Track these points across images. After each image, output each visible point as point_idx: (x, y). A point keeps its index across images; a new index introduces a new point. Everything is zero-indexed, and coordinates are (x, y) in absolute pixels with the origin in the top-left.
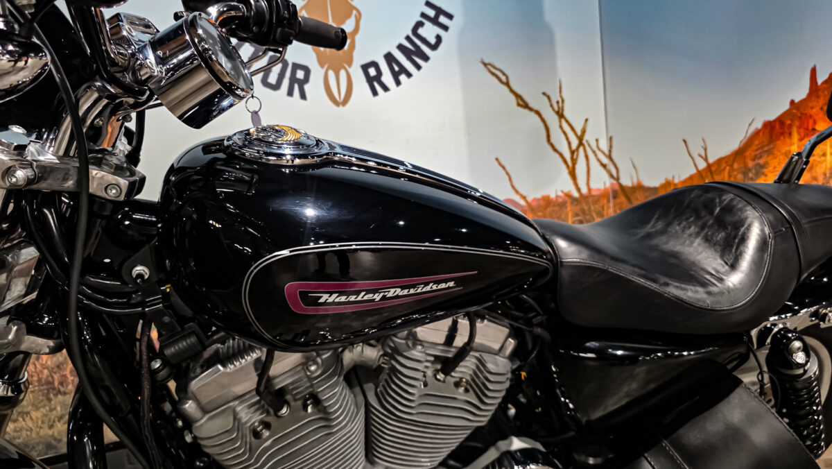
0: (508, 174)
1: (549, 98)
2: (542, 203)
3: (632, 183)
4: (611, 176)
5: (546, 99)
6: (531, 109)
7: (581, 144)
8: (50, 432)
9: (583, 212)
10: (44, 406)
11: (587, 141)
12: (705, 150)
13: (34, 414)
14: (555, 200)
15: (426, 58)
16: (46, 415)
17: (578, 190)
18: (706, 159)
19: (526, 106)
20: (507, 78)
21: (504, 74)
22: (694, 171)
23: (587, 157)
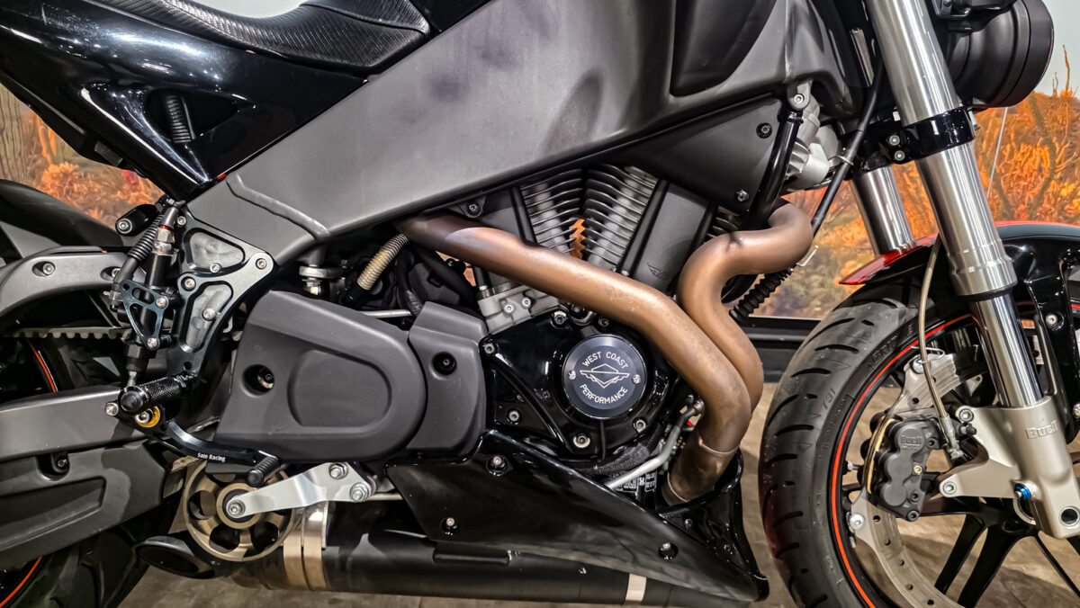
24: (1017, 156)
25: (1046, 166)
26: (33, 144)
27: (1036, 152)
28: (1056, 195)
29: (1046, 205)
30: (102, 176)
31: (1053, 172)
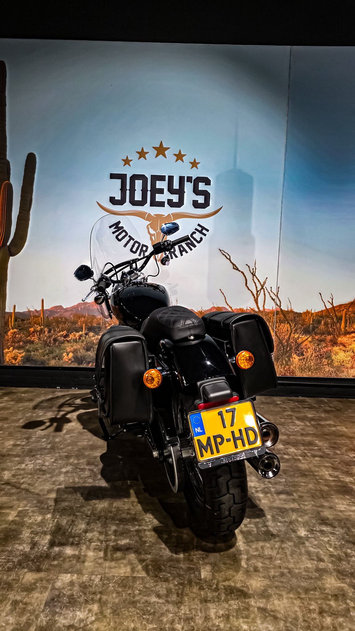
0: (224, 296)
1: (249, 267)
2: (240, 312)
3: (288, 309)
4: (277, 305)
5: (247, 267)
6: (240, 271)
7: (262, 288)
8: (43, 358)
10: (43, 349)
11: (266, 287)
12: (332, 299)
13: (40, 351)
14: (246, 311)
15: (195, 246)
16: (43, 352)
17: (258, 308)
18: (332, 304)
19: (237, 269)
20: (230, 257)
21: (229, 255)
22: (325, 309)
23: (265, 294)
24: (281, 327)
25: (289, 329)
26: (7, 324)
27: (286, 326)
28: (294, 337)
29: (291, 340)
30: (25, 333)
31: (291, 331)
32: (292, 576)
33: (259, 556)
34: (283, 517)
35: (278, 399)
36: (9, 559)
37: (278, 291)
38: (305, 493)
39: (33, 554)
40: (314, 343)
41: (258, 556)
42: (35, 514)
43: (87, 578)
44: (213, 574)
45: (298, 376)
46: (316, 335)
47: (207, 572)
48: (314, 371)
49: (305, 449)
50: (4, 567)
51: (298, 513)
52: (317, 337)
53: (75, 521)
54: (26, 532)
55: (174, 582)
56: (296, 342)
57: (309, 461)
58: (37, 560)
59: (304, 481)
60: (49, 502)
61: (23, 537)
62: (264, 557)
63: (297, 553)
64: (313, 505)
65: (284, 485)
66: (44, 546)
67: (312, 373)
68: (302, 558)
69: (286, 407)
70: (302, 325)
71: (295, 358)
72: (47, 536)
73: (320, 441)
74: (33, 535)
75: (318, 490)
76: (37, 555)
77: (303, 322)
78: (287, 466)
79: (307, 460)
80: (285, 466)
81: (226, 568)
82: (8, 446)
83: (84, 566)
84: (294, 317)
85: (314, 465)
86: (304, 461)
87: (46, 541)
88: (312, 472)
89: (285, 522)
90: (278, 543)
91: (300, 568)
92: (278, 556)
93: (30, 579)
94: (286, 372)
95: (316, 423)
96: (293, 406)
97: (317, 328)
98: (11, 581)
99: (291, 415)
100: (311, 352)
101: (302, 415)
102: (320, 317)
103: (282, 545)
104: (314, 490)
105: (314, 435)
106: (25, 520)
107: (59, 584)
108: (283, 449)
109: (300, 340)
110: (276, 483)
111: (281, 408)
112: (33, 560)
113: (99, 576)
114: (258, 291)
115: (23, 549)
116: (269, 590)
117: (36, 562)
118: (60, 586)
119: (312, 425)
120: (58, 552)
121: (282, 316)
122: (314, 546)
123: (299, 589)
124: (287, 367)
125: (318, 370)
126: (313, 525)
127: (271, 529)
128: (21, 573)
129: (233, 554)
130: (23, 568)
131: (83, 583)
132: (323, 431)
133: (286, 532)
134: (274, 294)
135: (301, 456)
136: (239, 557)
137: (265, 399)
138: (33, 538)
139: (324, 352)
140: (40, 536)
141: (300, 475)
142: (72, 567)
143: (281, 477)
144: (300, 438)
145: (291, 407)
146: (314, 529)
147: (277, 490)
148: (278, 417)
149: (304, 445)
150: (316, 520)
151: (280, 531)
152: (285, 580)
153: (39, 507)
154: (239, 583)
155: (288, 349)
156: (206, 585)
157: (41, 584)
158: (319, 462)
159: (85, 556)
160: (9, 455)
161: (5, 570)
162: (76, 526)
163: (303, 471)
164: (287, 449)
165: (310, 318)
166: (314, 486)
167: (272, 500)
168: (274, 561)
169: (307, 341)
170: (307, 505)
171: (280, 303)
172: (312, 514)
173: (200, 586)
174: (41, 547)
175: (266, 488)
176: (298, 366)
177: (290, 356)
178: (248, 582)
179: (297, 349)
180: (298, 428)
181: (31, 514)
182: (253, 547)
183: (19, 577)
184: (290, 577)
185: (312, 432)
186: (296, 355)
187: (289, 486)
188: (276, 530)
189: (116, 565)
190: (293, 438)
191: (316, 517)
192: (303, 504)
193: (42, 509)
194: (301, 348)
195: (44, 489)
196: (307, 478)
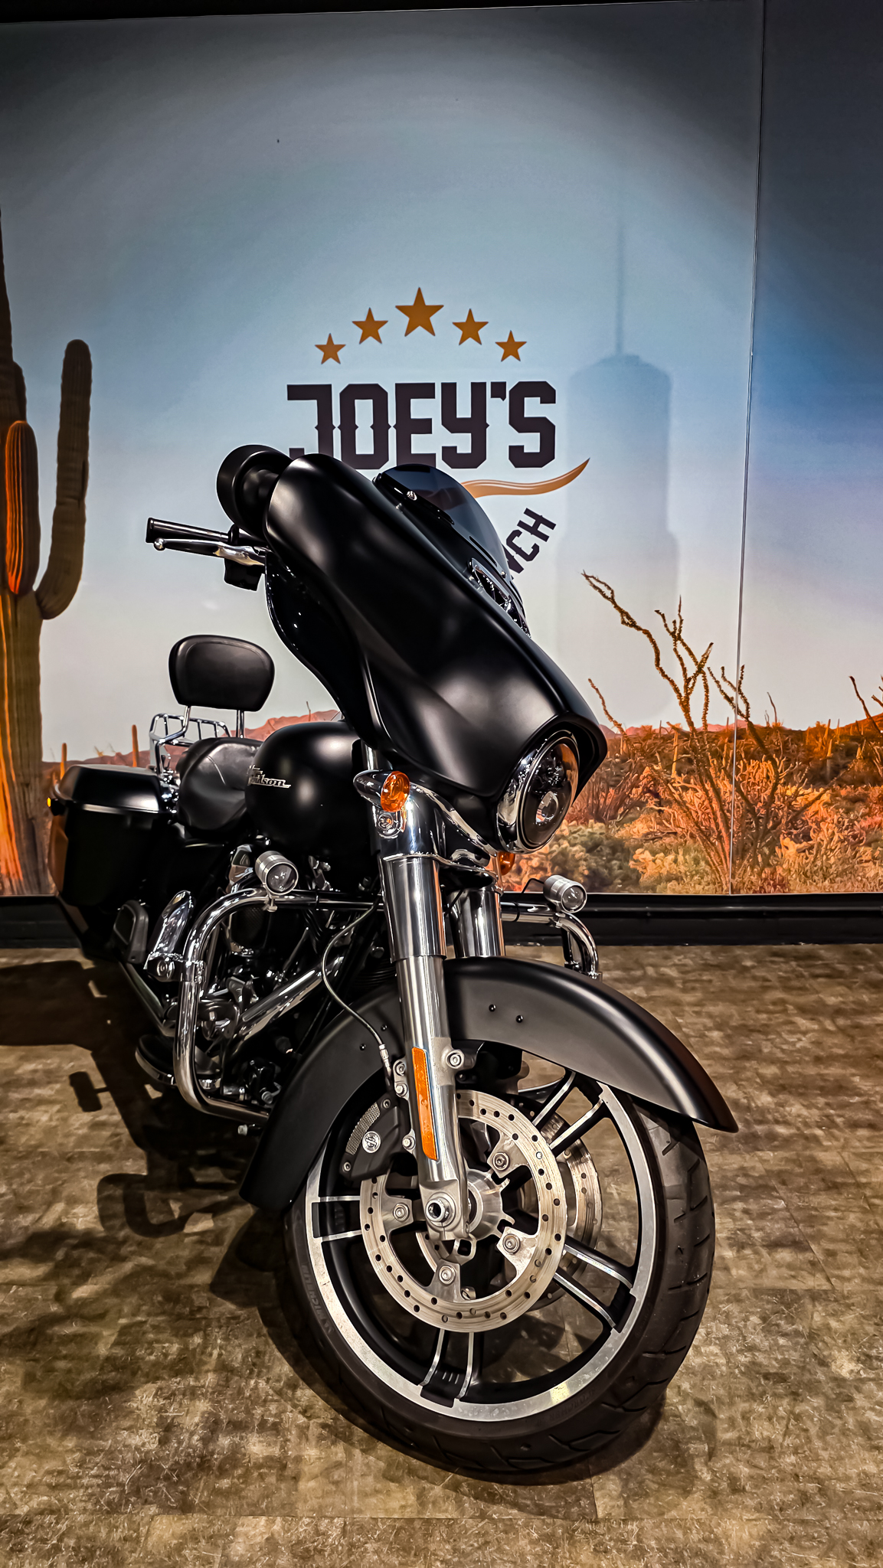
0: (601, 697)
1: (663, 616)
2: (642, 735)
3: (768, 723)
4: (739, 712)
5: (660, 617)
6: (639, 629)
7: (700, 670)
9: (694, 749)
11: (709, 668)
14: (657, 732)
15: (519, 569)
17: (691, 724)
19: (633, 625)
20: (612, 593)
21: (609, 588)
22: (865, 717)
23: (706, 687)
32: (829, 1505)
33: (740, 1443)
34: (791, 1320)
35: (746, 953)
36: (108, 1476)
37: (742, 678)
38: (842, 1241)
39: (165, 1459)
40: (837, 808)
41: (735, 1445)
42: (161, 1337)
43: (309, 1528)
44: (626, 1504)
45: (795, 893)
46: (841, 786)
47: (612, 1498)
48: (838, 879)
49: (828, 1104)
50: (98, 1502)
51: (827, 1305)
52: (843, 792)
53: (265, 1353)
54: (145, 1391)
55: (528, 1534)
56: (790, 806)
57: (842, 1140)
58: (177, 1476)
59: (833, 1203)
60: (194, 1297)
61: (137, 1408)
62: (753, 1445)
63: (836, 1430)
64: (864, 1279)
65: (784, 1219)
66: (192, 1434)
67: (831, 883)
68: (849, 1446)
69: (769, 977)
70: (806, 762)
71: (787, 848)
72: (197, 1403)
73: (864, 1077)
74: (162, 1402)
75: (872, 1232)
76: (177, 1463)
77: (808, 755)
78: (788, 1160)
79: (837, 1139)
80: (781, 1160)
81: (658, 1483)
82: (78, 1129)
83: (296, 1490)
84: (785, 743)
85: (854, 1154)
86: (830, 1141)
87: (197, 1420)
88: (851, 1174)
89: (797, 1333)
90: (785, 1402)
91: (847, 1478)
92: (788, 1441)
93: (167, 1535)
94: (765, 884)
95: (849, 1022)
96: (786, 972)
97: (845, 767)
98: (118, 1545)
99: (783, 1002)
100: (830, 831)
101: (814, 997)
102: (853, 739)
103: (794, 1406)
104: (865, 1232)
105: (847, 1060)
106: (138, 1353)
107: (238, 1549)
108: (773, 1106)
109: (800, 802)
110: (762, 1215)
111: (755, 978)
112: (167, 1478)
113: (338, 1521)
114: (690, 679)
115: (140, 1444)
116: (774, 1550)
117: (176, 1484)
118: (242, 1555)
119: (842, 1030)
120: (228, 1448)
121: (752, 741)
122: (877, 1407)
123: (849, 1542)
124: (766, 870)
125: (846, 875)
126: (867, 1342)
127: (761, 1358)
128: (142, 1518)
129: (672, 1439)
130: (146, 1502)
131: (299, 1542)
132: (869, 1046)
133: (801, 1365)
134: (732, 686)
135: (820, 1127)
136: (689, 1449)
137: (713, 953)
138: (162, 1410)
139: (863, 828)
140: (181, 1404)
141: (822, 1185)
142: (267, 1498)
143: (775, 1194)
144: (812, 1071)
145: (780, 977)
146: (874, 1352)
147: (768, 1235)
148: (749, 1009)
149: (824, 1091)
150: (876, 1324)
151: (786, 1363)
152: (811, 1518)
153: (170, 1314)
154: (694, 1532)
155: (771, 824)
156: (611, 1539)
157: (195, 1549)
158: (868, 1144)
159: (298, 1460)
160: (82, 1156)
161: (101, 1509)
162: (269, 1369)
163: (830, 1172)
164: (783, 1107)
165: (825, 744)
166: (861, 1221)
167: (756, 1267)
168: (780, 1457)
169: (818, 801)
170: (849, 1280)
171: (748, 708)
172: (864, 1307)
173: (596, 1541)
174: (185, 1436)
175: (739, 1230)
176: (796, 866)
177: (774, 844)
178: (719, 1525)
179: (792, 823)
180: (804, 1039)
181: (151, 1336)
182: (722, 1416)
183: (137, 1531)
184: (824, 1504)
185: (841, 1052)
186: (792, 839)
187: (797, 1222)
188: (776, 1359)
189: (379, 1486)
190: (794, 1073)
191: (876, 1317)
192: (838, 1277)
193: (177, 1320)
194: (804, 822)
195: (177, 1257)
196: (841, 1194)
